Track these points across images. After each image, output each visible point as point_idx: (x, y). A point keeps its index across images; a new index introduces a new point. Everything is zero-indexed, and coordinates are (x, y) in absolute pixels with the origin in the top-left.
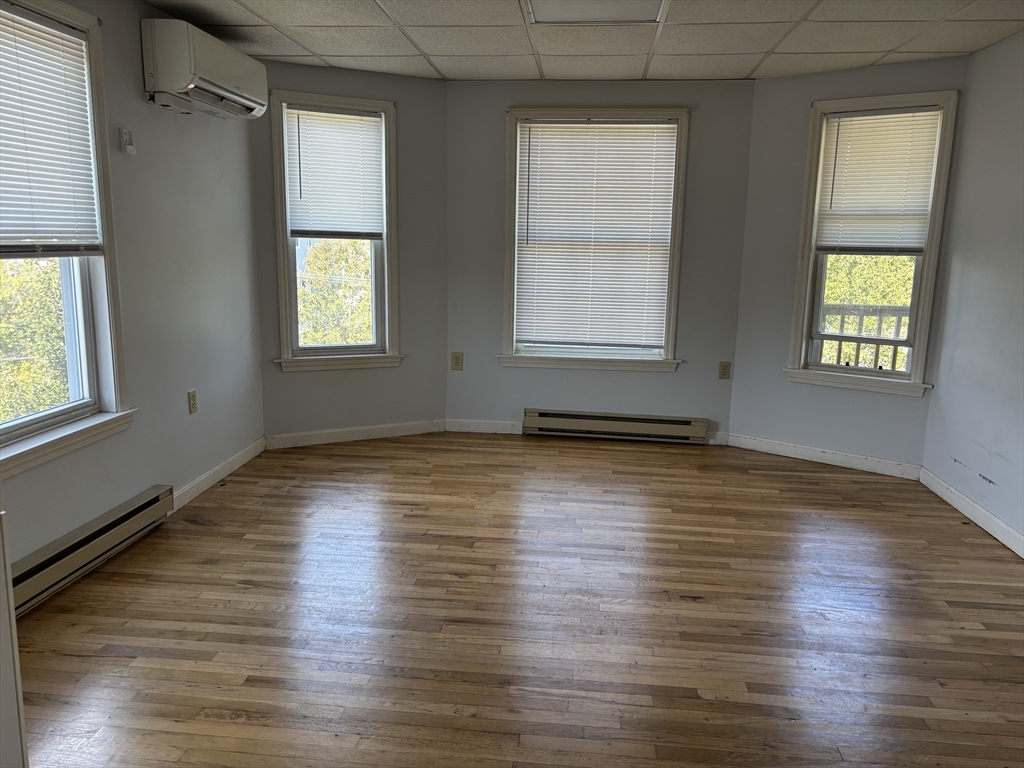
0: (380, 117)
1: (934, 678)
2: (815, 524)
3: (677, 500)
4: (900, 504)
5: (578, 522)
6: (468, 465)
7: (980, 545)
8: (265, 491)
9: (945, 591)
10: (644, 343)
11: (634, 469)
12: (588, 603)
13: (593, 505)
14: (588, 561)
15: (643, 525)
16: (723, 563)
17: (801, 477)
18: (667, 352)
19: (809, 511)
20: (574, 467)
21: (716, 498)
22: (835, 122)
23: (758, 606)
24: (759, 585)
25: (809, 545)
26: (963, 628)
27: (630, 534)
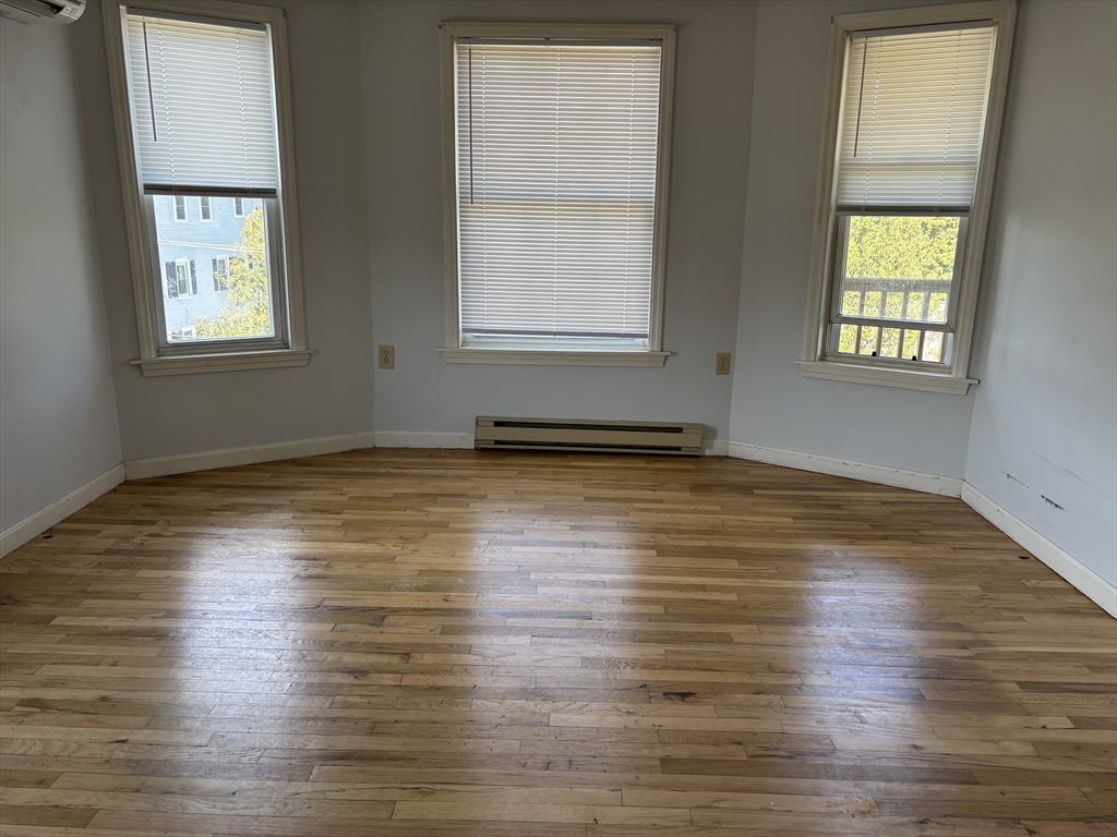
0: (264, 29)
1: (1018, 821)
2: (839, 567)
3: (664, 536)
4: (942, 533)
5: (533, 576)
6: (397, 496)
7: (1047, 589)
8: (108, 544)
9: (1015, 666)
10: (624, 331)
11: (611, 493)
12: (534, 713)
13: (555, 549)
14: (540, 640)
15: (618, 577)
16: (722, 634)
17: (819, 498)
18: (652, 342)
19: (831, 547)
20: (535, 493)
21: (713, 532)
22: (860, 42)
23: (769, 706)
24: (771, 669)
25: (832, 599)
26: (1044, 727)
27: (601, 591)
